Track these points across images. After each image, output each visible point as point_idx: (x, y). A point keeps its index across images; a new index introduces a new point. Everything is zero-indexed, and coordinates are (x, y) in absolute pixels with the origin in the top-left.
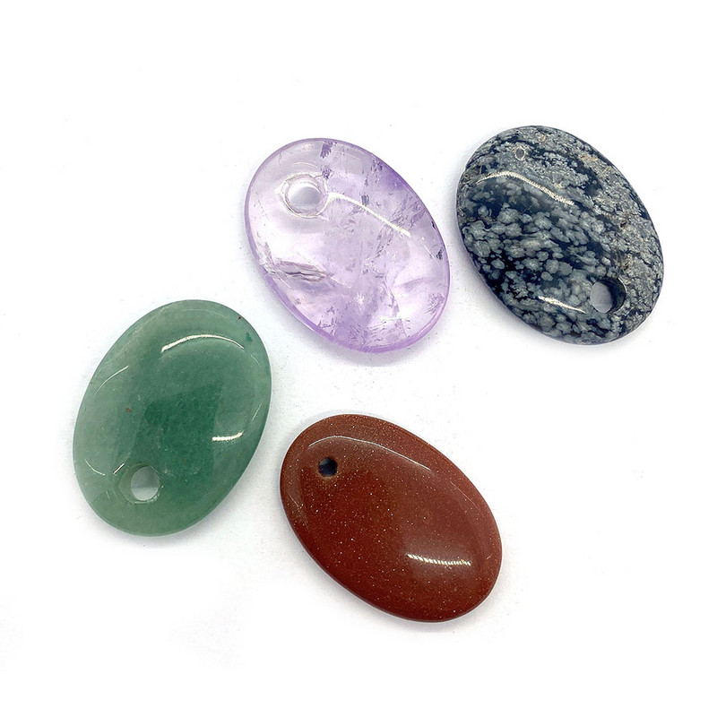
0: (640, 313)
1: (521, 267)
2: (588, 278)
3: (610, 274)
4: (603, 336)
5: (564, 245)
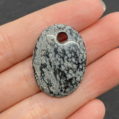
1: (76, 61)
5: (63, 58)
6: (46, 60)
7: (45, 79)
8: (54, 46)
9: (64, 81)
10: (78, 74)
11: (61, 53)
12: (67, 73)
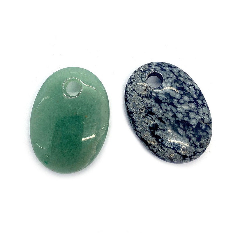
4: (159, 64)
6: (152, 119)
11: (166, 99)
12: (189, 120)
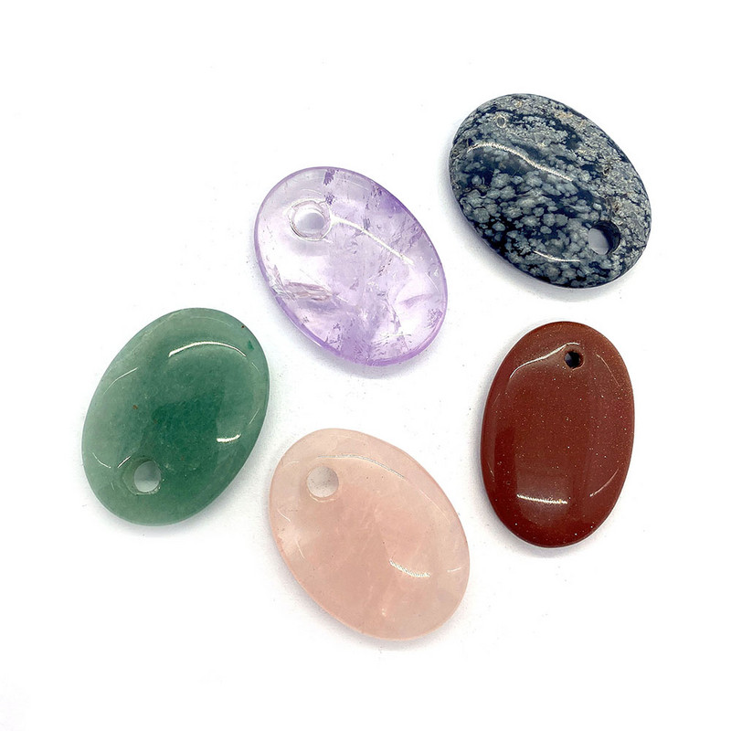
0: (637, 249)
1: (521, 225)
2: (584, 224)
3: (603, 218)
4: (606, 276)
5: (556, 199)
6: (583, 158)
7: (538, 119)
8: (599, 201)
9: (497, 159)
10: (489, 207)
11: (572, 204)
12: (512, 179)
